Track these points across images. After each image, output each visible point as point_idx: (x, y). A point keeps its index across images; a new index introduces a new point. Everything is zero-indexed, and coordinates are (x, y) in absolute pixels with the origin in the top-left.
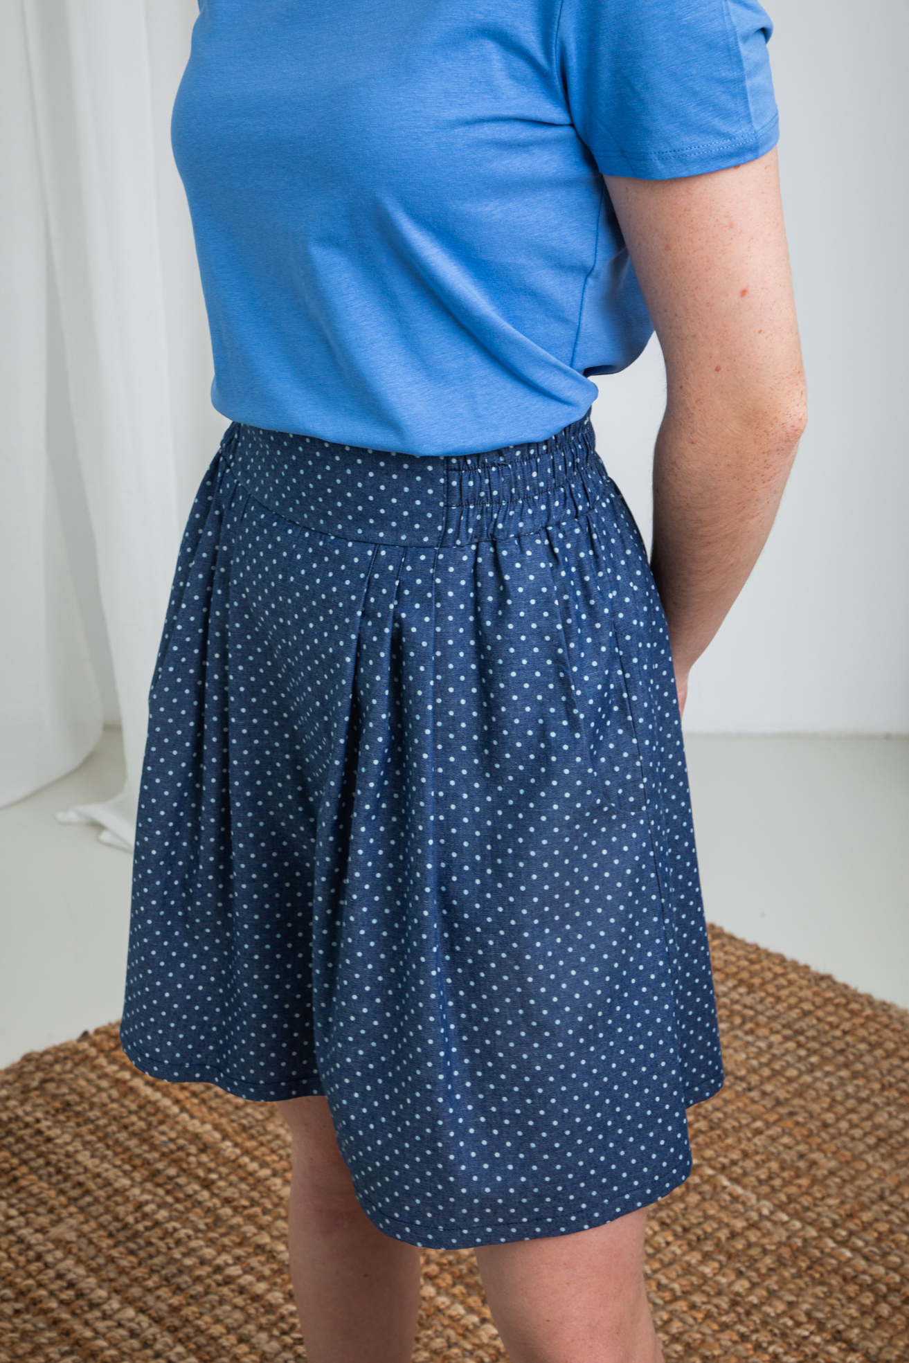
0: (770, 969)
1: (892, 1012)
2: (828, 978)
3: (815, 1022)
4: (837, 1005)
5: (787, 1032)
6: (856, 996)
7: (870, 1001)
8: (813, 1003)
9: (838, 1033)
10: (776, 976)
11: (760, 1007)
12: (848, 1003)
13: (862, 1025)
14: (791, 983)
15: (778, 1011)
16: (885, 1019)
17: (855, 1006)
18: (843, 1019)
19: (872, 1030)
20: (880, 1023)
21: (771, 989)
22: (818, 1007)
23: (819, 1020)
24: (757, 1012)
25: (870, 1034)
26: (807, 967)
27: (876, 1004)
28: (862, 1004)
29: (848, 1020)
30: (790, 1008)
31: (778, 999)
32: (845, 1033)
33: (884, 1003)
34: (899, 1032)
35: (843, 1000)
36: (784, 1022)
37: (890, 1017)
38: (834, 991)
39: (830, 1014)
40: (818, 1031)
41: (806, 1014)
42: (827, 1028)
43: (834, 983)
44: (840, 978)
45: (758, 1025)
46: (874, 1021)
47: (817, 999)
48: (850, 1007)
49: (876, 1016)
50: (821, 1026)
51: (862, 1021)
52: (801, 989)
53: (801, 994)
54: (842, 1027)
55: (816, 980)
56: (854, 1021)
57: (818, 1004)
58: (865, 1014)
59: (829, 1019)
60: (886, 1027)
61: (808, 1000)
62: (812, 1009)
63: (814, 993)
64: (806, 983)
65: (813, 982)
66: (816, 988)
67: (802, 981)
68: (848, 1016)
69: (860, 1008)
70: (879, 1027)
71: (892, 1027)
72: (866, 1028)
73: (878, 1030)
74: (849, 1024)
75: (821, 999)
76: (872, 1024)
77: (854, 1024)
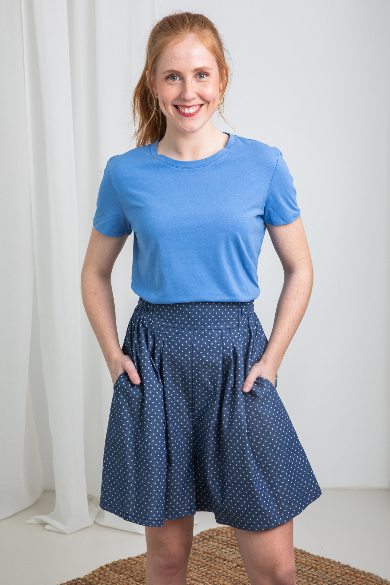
0: (324, 563)
2: (348, 566)
3: (341, 580)
4: (351, 575)
5: (330, 583)
6: (358, 571)
7: (363, 573)
8: (341, 574)
10: (326, 565)
11: (319, 575)
12: (355, 574)
13: (360, 581)
14: (332, 567)
15: (327, 576)
16: (369, 578)
17: (357, 575)
18: (353, 579)
19: (364, 582)
20: (367, 580)
21: (324, 569)
22: (343, 575)
23: (343, 579)
24: (318, 577)
25: (363, 583)
26: (339, 563)
28: (360, 574)
29: (355, 579)
30: (332, 575)
31: (327, 573)
33: (369, 574)
34: (374, 582)
35: (353, 573)
36: (329, 580)
37: (371, 578)
38: (349, 570)
39: (348, 577)
41: (337, 577)
42: (346, 581)
43: (350, 567)
44: (352, 566)
45: (318, 581)
46: (365, 579)
47: (342, 573)
48: (356, 575)
49: (366, 578)
50: (343, 581)
51: (360, 579)
52: (336, 569)
53: (336, 571)
54: (352, 581)
55: (342, 567)
56: (357, 579)
57: (343, 574)
58: (361, 577)
59: (347, 579)
60: (370, 581)
61: (339, 573)
62: (340, 576)
63: (341, 571)
64: (339, 568)
65: (341, 567)
66: (342, 570)
67: (337, 567)
68: (355, 578)
69: (360, 575)
70: (367, 581)
71: (372, 581)
72: (362, 581)
73: (366, 582)
74: (355, 580)
75: (344, 573)
76: (364, 580)
77: (357, 580)
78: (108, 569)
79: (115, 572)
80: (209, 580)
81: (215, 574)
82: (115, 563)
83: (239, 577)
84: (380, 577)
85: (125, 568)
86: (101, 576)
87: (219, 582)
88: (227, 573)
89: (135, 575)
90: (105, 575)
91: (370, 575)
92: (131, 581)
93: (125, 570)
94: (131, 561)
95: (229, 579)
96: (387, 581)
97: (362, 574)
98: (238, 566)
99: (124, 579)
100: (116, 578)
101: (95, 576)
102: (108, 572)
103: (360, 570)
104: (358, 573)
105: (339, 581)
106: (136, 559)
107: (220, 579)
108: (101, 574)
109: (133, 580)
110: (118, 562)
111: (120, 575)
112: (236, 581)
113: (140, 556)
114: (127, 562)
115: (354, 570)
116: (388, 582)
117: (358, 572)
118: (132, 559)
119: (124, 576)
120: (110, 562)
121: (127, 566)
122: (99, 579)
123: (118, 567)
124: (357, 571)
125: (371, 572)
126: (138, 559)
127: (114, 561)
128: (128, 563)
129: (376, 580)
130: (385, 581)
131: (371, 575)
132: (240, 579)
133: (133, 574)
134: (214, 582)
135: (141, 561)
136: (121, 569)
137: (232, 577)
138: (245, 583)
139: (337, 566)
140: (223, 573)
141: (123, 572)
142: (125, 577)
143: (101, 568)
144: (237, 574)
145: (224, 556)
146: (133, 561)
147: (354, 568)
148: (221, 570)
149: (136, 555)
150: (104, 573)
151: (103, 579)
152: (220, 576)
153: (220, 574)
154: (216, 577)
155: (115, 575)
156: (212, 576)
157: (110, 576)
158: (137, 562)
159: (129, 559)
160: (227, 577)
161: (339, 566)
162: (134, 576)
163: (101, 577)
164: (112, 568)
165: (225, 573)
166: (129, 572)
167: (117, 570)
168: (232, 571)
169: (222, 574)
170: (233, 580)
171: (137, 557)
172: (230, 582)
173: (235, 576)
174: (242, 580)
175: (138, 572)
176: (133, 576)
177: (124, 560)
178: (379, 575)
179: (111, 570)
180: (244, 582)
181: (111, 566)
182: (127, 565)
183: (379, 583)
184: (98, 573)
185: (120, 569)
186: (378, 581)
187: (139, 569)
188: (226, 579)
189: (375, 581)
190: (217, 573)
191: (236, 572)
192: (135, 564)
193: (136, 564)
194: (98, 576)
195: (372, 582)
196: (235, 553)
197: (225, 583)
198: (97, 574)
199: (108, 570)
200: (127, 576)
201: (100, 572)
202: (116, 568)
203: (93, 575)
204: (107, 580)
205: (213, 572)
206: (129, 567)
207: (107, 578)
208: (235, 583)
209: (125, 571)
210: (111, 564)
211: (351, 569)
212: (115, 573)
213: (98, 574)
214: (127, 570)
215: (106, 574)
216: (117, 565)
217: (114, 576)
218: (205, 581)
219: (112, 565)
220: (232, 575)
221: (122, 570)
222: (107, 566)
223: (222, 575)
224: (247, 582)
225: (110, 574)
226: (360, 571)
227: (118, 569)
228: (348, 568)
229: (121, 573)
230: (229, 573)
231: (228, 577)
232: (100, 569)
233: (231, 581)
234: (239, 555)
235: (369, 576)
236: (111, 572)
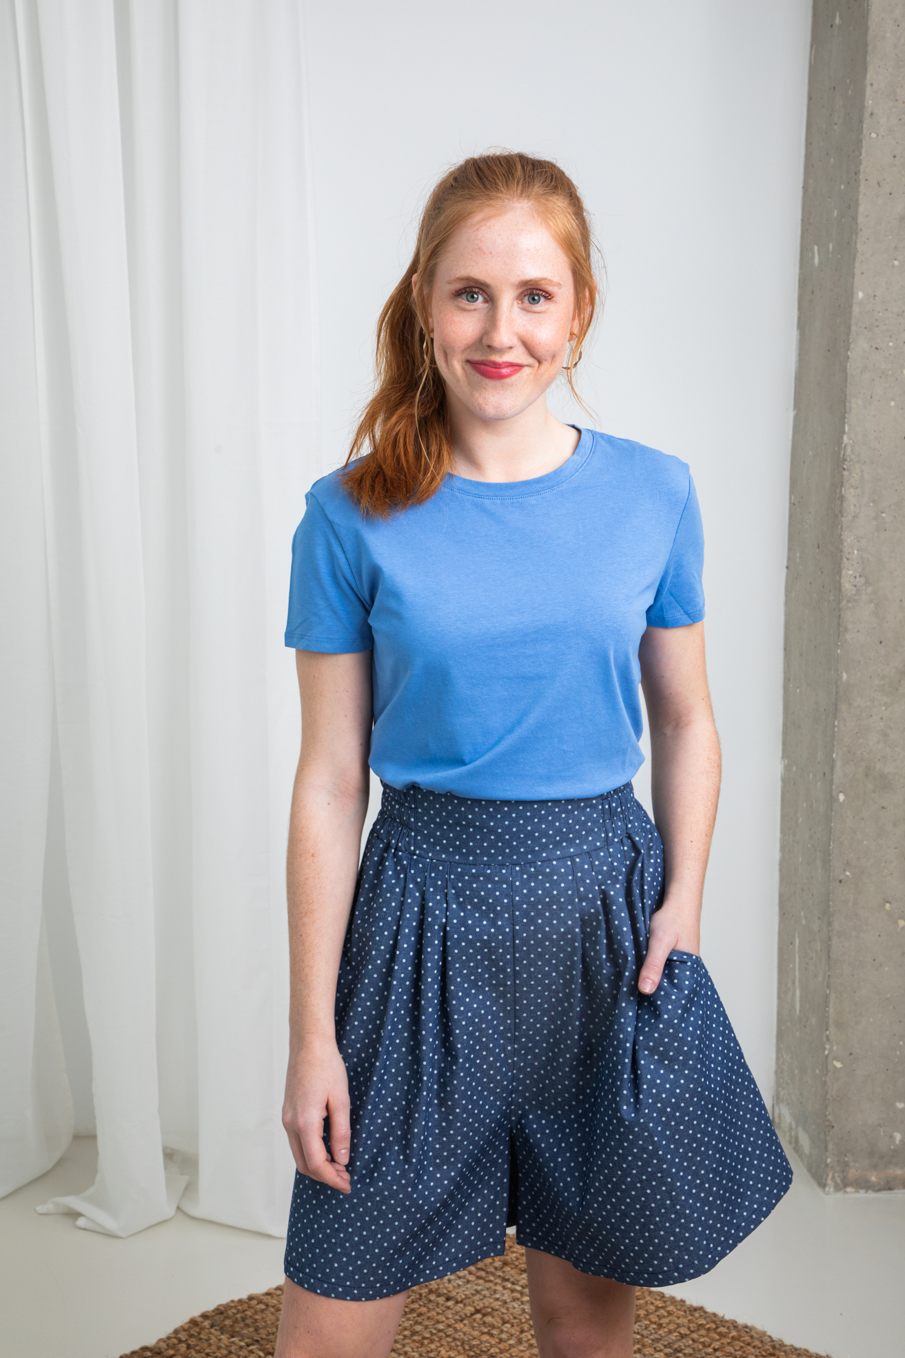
0: (652, 1303)
1: (753, 1333)
2: (701, 1309)
3: (691, 1342)
4: (708, 1329)
5: (668, 1350)
6: (723, 1322)
7: (734, 1324)
8: (689, 1328)
9: (710, 1350)
10: (658, 1308)
11: (645, 1333)
12: (717, 1328)
13: (729, 1344)
14: (670, 1313)
15: (660, 1335)
16: (747, 1338)
17: (722, 1329)
18: (714, 1340)
19: (738, 1348)
20: (743, 1342)
21: (654, 1318)
22: (693, 1332)
23: (694, 1341)
24: (642, 1336)
25: (736, 1350)
26: (683, 1301)
27: (740, 1327)
28: (728, 1328)
29: (717, 1340)
30: (670, 1332)
31: (660, 1326)
32: (715, 1350)
33: (746, 1327)
34: (759, 1348)
35: (714, 1326)
36: (666, 1343)
37: (752, 1337)
38: (705, 1318)
39: (703, 1336)
40: (694, 1349)
41: (683, 1336)
42: (701, 1347)
43: (705, 1312)
44: (710, 1309)
45: (644, 1346)
46: (739, 1340)
47: (691, 1325)
48: (719, 1330)
49: (740, 1336)
50: (695, 1345)
51: (729, 1341)
52: (679, 1318)
53: (678, 1322)
54: (712, 1346)
55: (690, 1311)
56: (722, 1341)
57: (692, 1329)
58: (731, 1335)
59: (702, 1340)
60: (748, 1344)
61: (684, 1326)
62: (688, 1332)
63: (689, 1320)
64: (682, 1313)
65: (688, 1312)
66: (691, 1317)
67: (679, 1312)
68: (717, 1337)
69: (727, 1331)
70: (742, 1345)
71: (753, 1344)
72: (732, 1346)
73: (742, 1347)
74: (718, 1343)
75: (695, 1325)
76: (737, 1342)
77: (722, 1343)
78: (207, 1324)
79: (222, 1330)
80: (418, 1347)
81: (432, 1334)
82: (222, 1308)
83: (479, 1340)
84: (769, 1333)
85: (243, 1319)
86: (193, 1339)
87: (440, 1352)
88: (455, 1329)
89: (264, 1336)
90: (201, 1339)
91: (748, 1330)
92: (256, 1351)
93: (242, 1325)
94: (254, 1302)
95: (459, 1343)
96: (783, 1343)
97: (732, 1328)
98: (477, 1311)
99: (241, 1347)
100: (223, 1346)
101: (180, 1341)
102: (207, 1331)
103: (727, 1318)
104: (724, 1326)
105: (685, 1346)
106: (265, 1299)
107: (442, 1345)
108: (191, 1336)
109: (260, 1350)
110: (228, 1307)
111: (232, 1337)
112: (475, 1349)
113: (273, 1291)
114: (246, 1306)
115: (715, 1319)
116: (786, 1346)
117: (724, 1324)
118: (258, 1300)
119: (240, 1341)
120: (210, 1306)
121: (246, 1315)
122: (189, 1347)
123: (228, 1318)
124: (721, 1321)
125: (749, 1324)
126: (269, 1297)
127: (220, 1305)
128: (249, 1307)
129: (762, 1342)
130: (780, 1345)
131: (751, 1330)
132: (482, 1346)
133: (258, 1334)
134: (428, 1351)
135: (275, 1302)
136: (235, 1322)
137: (466, 1339)
138: (494, 1355)
139: (680, 1310)
140: (446, 1331)
141: (237, 1329)
142: (243, 1344)
143: (193, 1322)
144: (476, 1333)
145: (446, 1288)
146: (258, 1304)
147: (715, 1315)
148: (443, 1322)
149: (264, 1290)
150: (199, 1333)
151: (197, 1348)
152: (440, 1338)
153: (441, 1334)
154: (432, 1341)
155: (222, 1337)
156: (424, 1338)
157: (212, 1341)
158: (267, 1305)
159: (251, 1298)
160: (455, 1339)
161: (683, 1309)
162: (262, 1339)
163: (192, 1342)
164: (215, 1320)
165: (451, 1329)
166: (251, 1329)
167: (225, 1325)
168: (465, 1325)
169: (445, 1333)
170: (467, 1347)
171: (268, 1294)
172: (462, 1352)
173: (471, 1338)
174: (486, 1347)
175: (269, 1329)
176: (259, 1339)
177: (240, 1301)
178: (766, 1330)
179: (212, 1326)
180: (492, 1351)
181: (212, 1316)
182: (246, 1313)
183: (768, 1350)
184: (187, 1333)
185: (231, 1324)
186: (766, 1344)
187: (272, 1324)
188: (453, 1344)
189: (760, 1345)
190: (434, 1331)
191: (473, 1328)
192: (262, 1311)
193: (265, 1309)
194: (186, 1340)
195: (754, 1347)
196: (468, 1282)
197: (452, 1354)
198: (183, 1336)
199: (208, 1327)
200: (247, 1340)
201: (189, 1332)
202: (223, 1321)
203: (175, 1338)
204: (204, 1350)
205: (426, 1327)
206: (251, 1317)
207: (205, 1345)
208: (472, 1354)
209: (242, 1328)
210: (213, 1311)
211: (709, 1317)
212: (222, 1333)
213: (187, 1337)
214: (247, 1326)
215: (202, 1336)
216: (225, 1314)
217: (220, 1340)
218: (410, 1350)
219: (216, 1314)
220: (465, 1334)
221: (236, 1324)
222: (205, 1316)
223: (444, 1335)
224: (497, 1350)
225: (212, 1337)
226: (727, 1321)
227: (228, 1322)
228: (702, 1314)
229: (234, 1332)
230: (458, 1329)
231: (458, 1340)
232: (191, 1325)
233: (464, 1349)
234: (477, 1285)
235: (747, 1332)
236: (213, 1331)
